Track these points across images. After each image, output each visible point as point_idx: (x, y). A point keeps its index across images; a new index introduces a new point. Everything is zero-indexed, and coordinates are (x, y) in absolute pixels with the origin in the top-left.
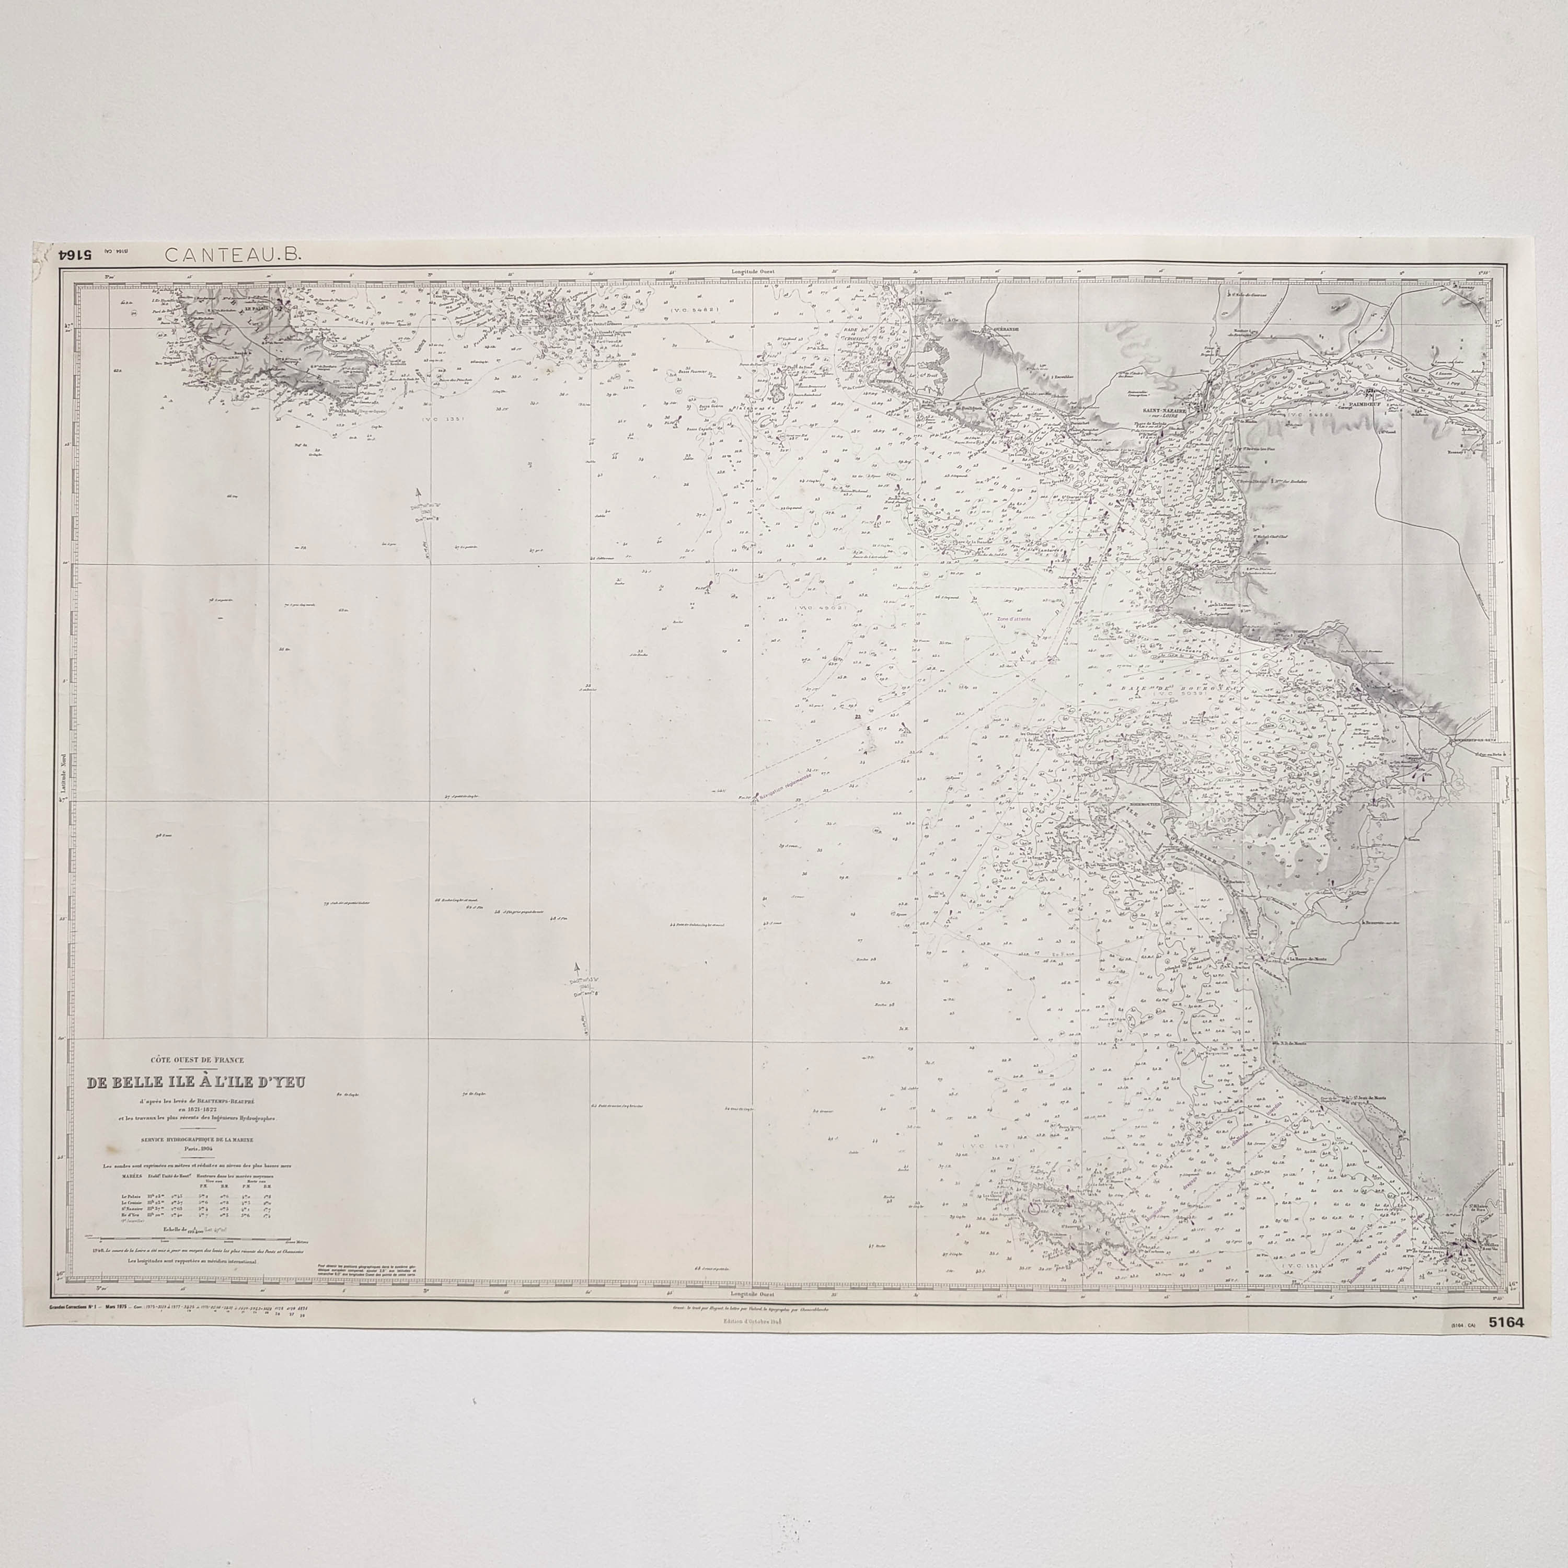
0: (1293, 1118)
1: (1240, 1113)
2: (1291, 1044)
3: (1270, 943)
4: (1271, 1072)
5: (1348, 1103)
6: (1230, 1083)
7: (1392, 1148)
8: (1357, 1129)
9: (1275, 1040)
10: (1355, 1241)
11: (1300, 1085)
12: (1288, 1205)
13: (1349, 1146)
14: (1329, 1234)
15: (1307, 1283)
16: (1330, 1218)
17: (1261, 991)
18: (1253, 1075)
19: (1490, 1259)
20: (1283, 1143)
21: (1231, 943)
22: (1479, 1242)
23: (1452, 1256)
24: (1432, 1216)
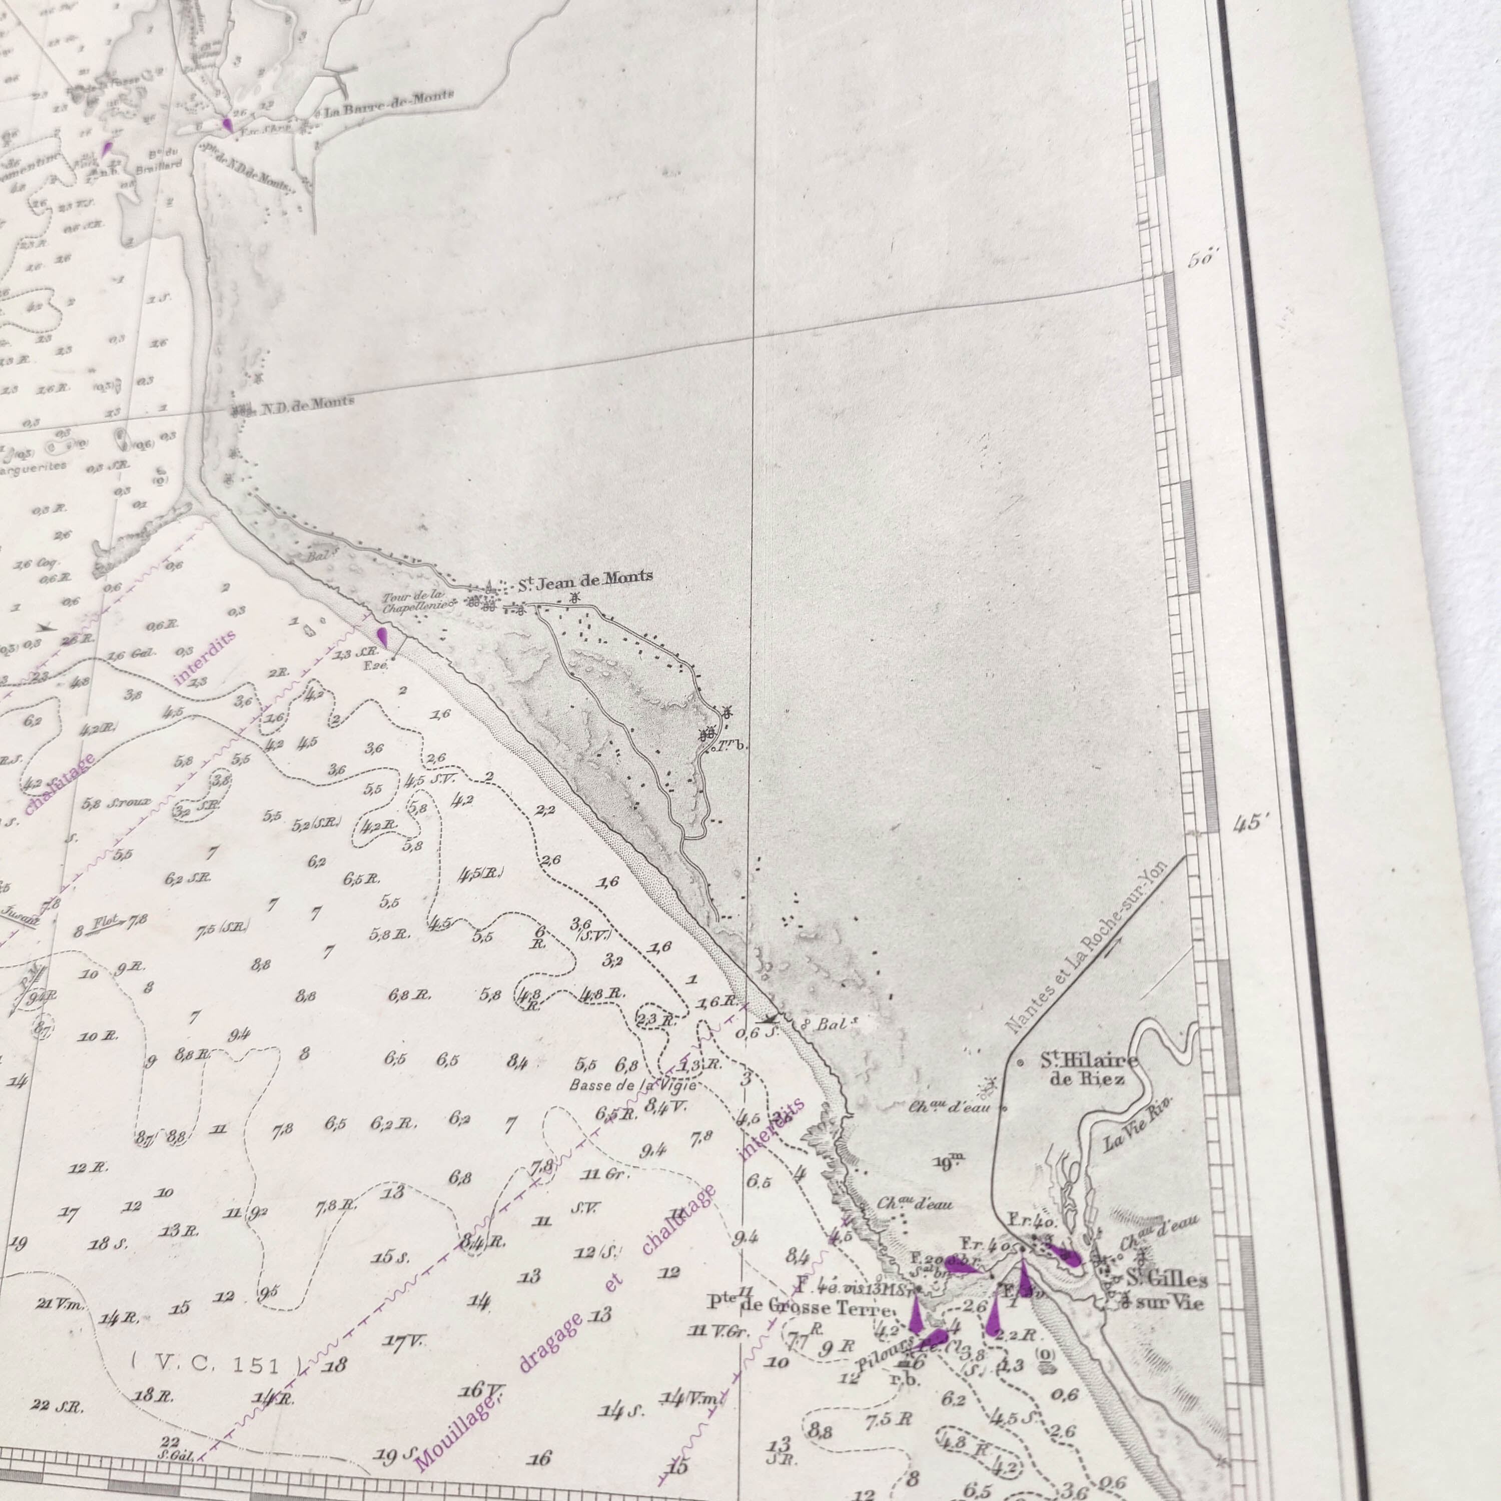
0: (268, 689)
1: (75, 684)
2: (298, 406)
3: (261, 72)
4: (211, 519)
5: (489, 607)
6: (57, 570)
7: (667, 791)
8: (520, 714)
9: (241, 399)
10: (466, 1242)
11: (312, 557)
12: (193, 1065)
13: (481, 792)
14: (348, 1205)
15: (224, 1456)
16: (359, 1123)
17: (212, 231)
18: (144, 535)
19: (1162, 1365)
20: (216, 793)
21: (134, 96)
22: (1099, 1259)
23: (939, 1338)
24: (838, 1112)
